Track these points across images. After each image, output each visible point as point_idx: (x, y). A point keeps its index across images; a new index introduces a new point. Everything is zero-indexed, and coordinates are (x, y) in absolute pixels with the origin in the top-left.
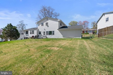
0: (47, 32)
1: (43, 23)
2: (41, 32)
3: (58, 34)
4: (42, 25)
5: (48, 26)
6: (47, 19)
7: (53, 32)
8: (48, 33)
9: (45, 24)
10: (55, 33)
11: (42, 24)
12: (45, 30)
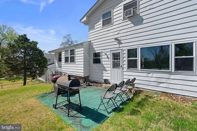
0: (132, 53)
1: (109, 13)
4: (107, 21)
8: (139, 58)
9: (118, 12)
12: (120, 43)
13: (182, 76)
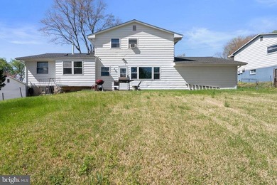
0: (134, 69)
1: (118, 40)
2: (108, 69)
3: (172, 79)
4: (115, 44)
5: (137, 52)
6: (134, 28)
7: (157, 70)
8: (138, 73)
9: (124, 42)
10: (162, 74)
11: (113, 40)
12: (126, 62)
13: (156, 81)
